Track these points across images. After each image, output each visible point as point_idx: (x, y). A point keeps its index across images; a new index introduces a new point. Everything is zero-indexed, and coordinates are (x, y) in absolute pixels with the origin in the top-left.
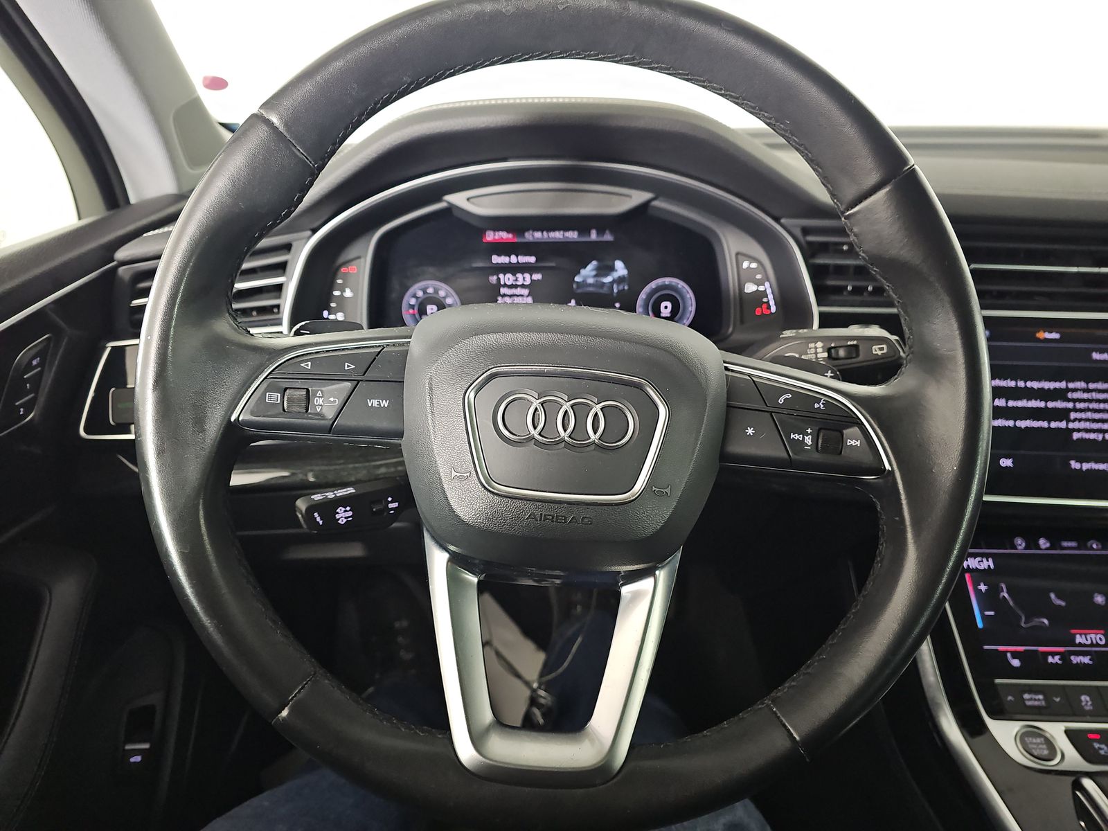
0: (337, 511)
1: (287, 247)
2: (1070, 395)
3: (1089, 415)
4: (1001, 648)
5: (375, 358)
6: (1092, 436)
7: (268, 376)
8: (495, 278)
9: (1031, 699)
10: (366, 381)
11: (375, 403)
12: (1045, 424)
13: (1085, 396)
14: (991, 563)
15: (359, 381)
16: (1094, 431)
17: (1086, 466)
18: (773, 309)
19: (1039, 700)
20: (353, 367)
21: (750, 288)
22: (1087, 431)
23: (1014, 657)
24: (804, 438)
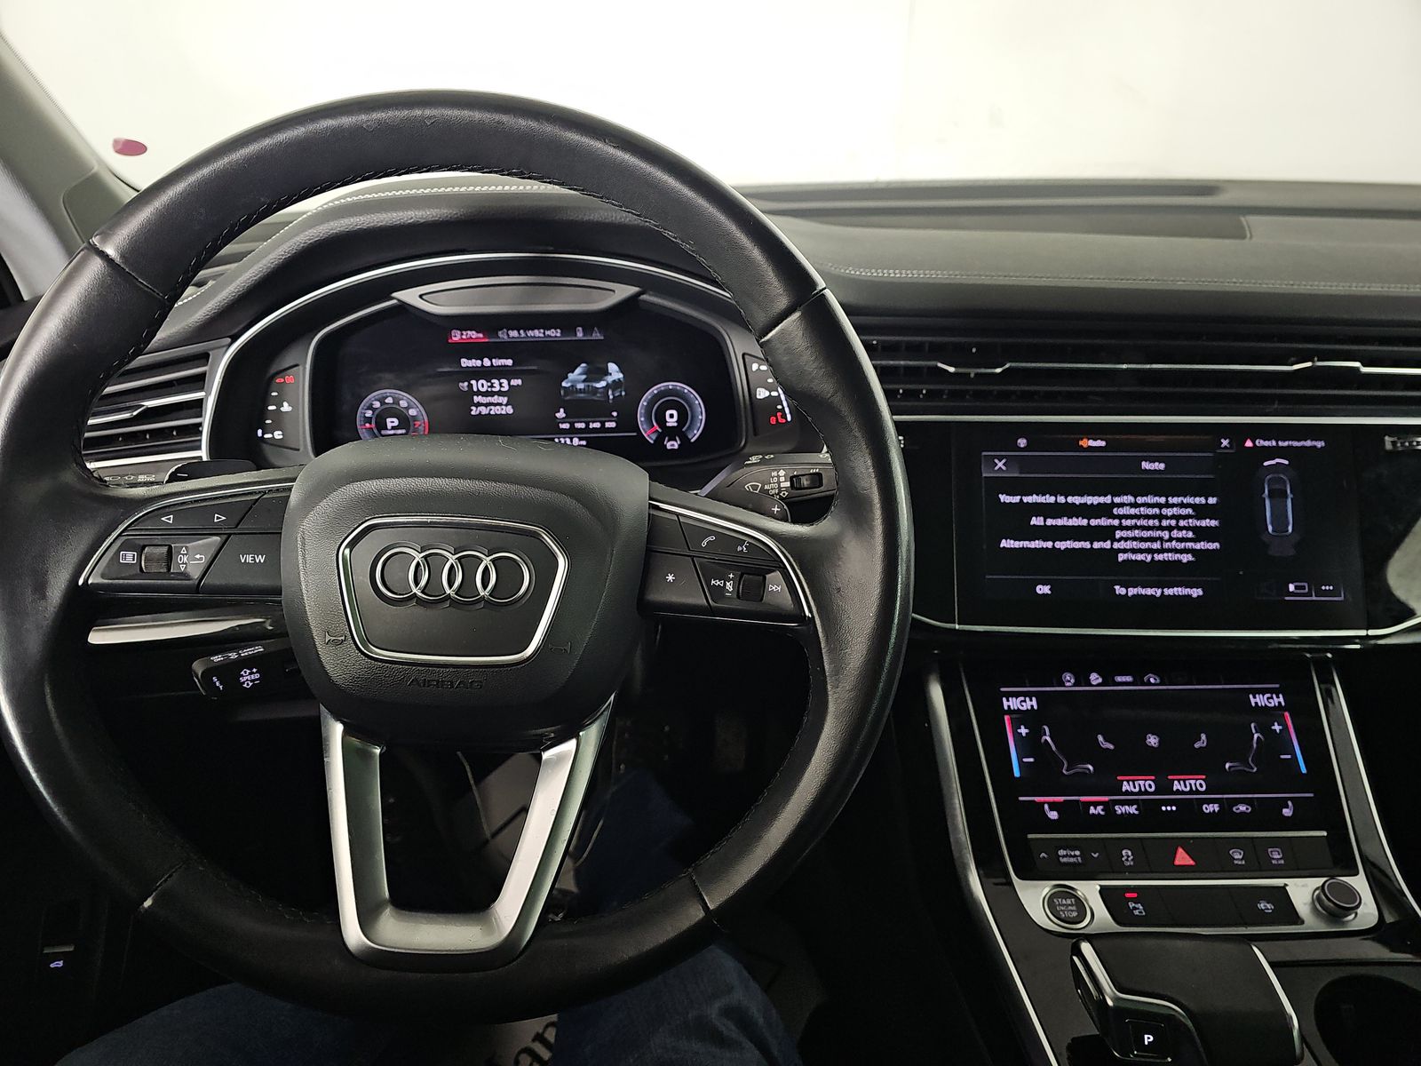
0: (242, 673)
1: (203, 358)
2: (1115, 511)
3: (1137, 533)
4: (1037, 799)
5: (251, 507)
6: (1140, 557)
7: (123, 531)
8: (466, 384)
9: (1066, 856)
10: (239, 534)
11: (249, 559)
12: (1087, 545)
13: (1133, 511)
14: (1034, 702)
15: (230, 535)
16: (1141, 551)
17: (1132, 591)
18: (789, 418)
19: (1075, 856)
20: (224, 518)
21: (762, 394)
22: (1134, 551)
23: (1051, 809)
24: (725, 584)
